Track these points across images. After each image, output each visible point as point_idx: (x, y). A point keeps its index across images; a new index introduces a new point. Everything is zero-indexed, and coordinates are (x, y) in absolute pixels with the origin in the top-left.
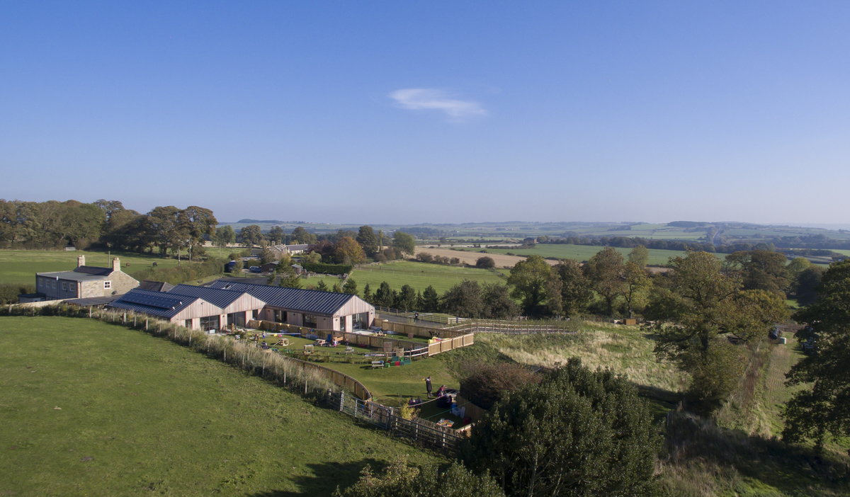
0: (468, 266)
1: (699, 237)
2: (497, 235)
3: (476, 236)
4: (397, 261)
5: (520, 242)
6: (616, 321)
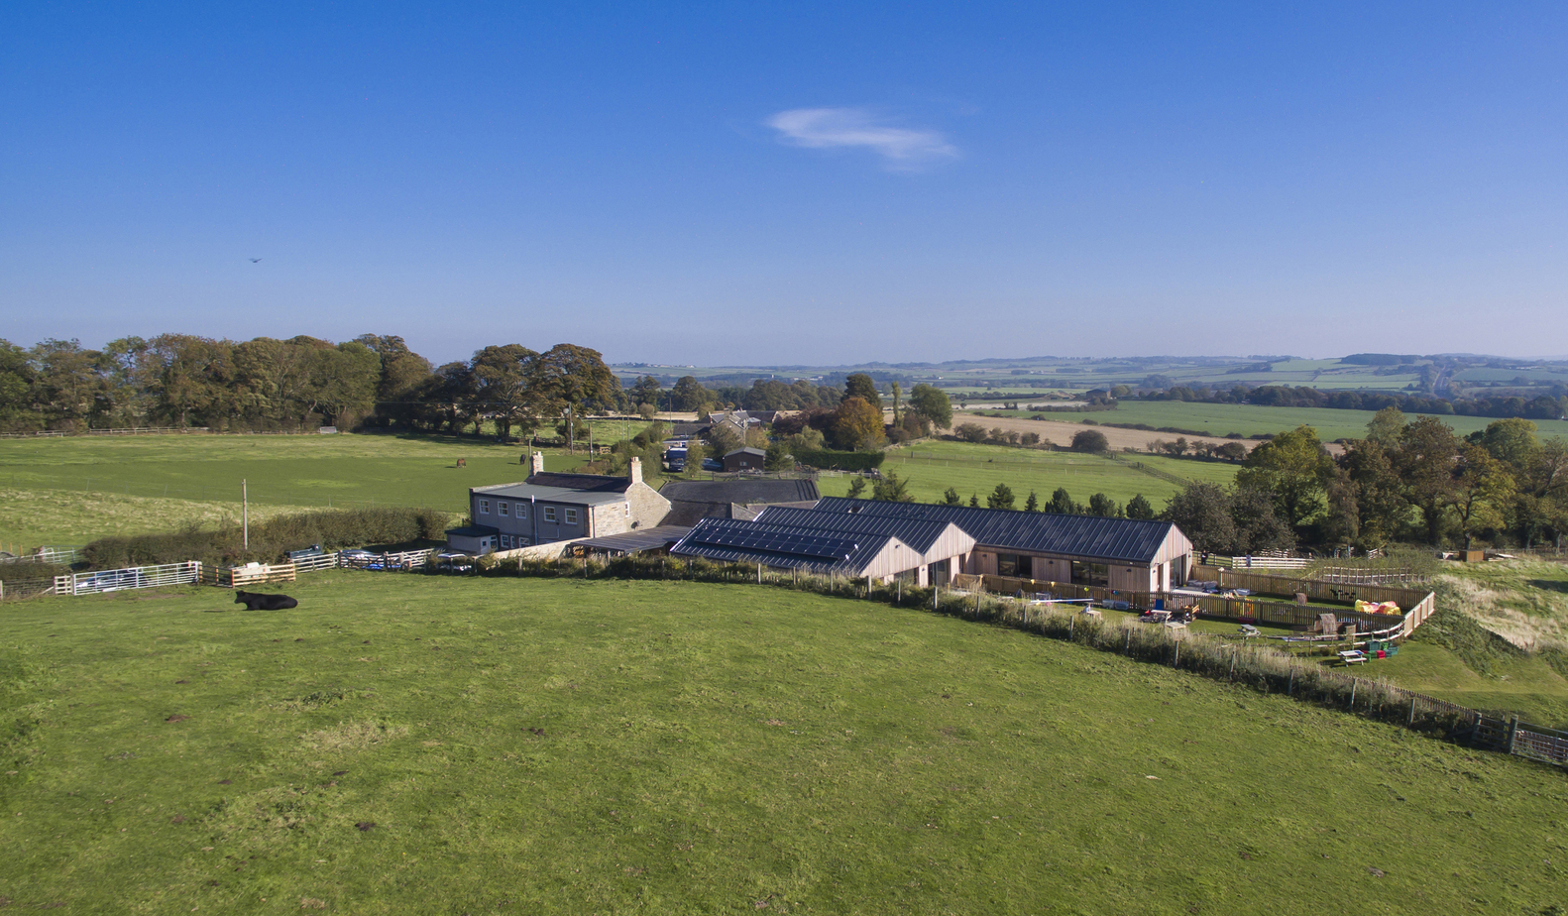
0: (1056, 448)
1: (1406, 384)
2: (1017, 383)
3: (977, 385)
4: (923, 441)
5: (1078, 397)
6: (1446, 555)
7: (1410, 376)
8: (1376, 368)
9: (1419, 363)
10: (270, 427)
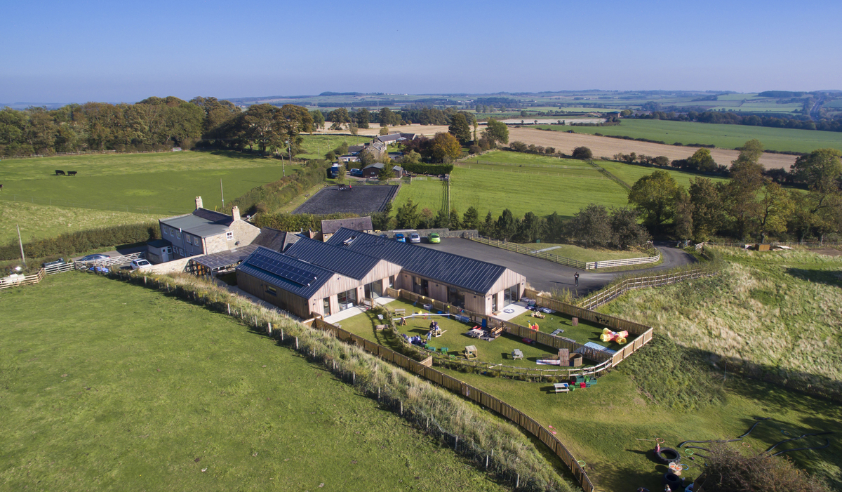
0: (564, 156)
1: (794, 109)
2: (575, 105)
3: (554, 106)
4: (490, 151)
5: (603, 116)
6: (747, 246)
7: (797, 104)
8: (778, 99)
9: (804, 97)
10: (147, 148)
